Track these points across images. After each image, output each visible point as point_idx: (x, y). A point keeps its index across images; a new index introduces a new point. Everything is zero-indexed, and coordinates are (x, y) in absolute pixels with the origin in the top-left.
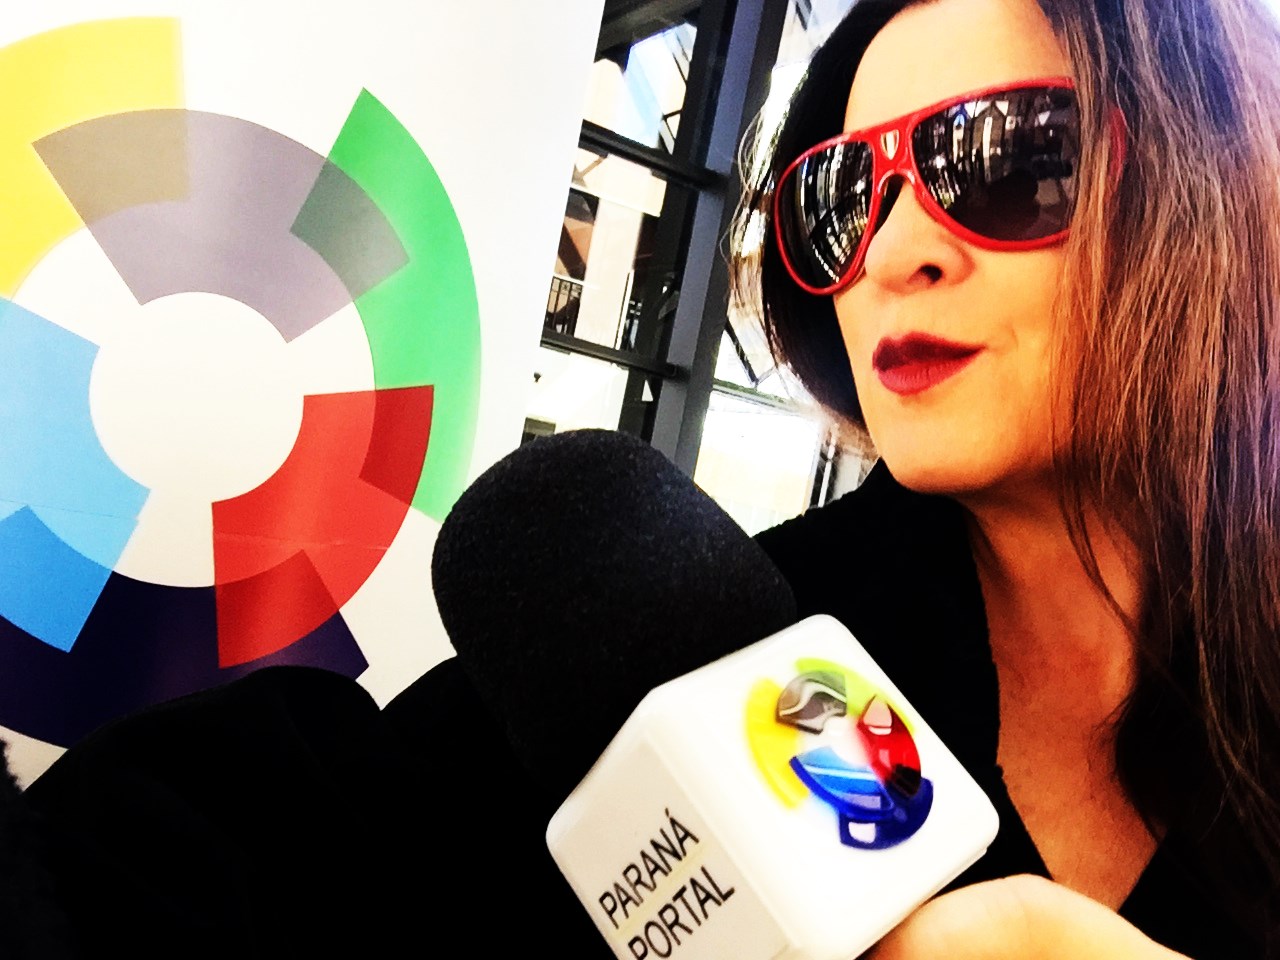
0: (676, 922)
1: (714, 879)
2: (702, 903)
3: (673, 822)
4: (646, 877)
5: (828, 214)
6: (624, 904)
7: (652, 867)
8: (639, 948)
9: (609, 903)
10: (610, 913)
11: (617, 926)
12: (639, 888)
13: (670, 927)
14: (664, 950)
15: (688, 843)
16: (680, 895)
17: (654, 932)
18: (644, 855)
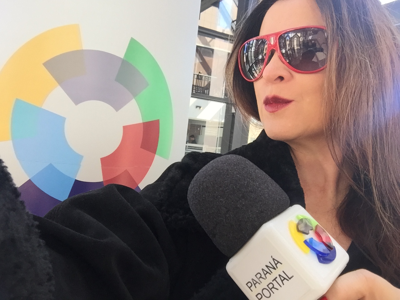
0: (273, 287)
1: (286, 274)
2: (282, 281)
3: (274, 259)
4: (263, 276)
5: (252, 65)
6: (255, 284)
7: (265, 273)
8: (259, 296)
9: (249, 285)
10: (250, 288)
11: (252, 291)
12: (261, 279)
13: (271, 289)
14: (268, 295)
15: (279, 265)
16: (275, 279)
17: (265, 291)
18: (263, 270)
